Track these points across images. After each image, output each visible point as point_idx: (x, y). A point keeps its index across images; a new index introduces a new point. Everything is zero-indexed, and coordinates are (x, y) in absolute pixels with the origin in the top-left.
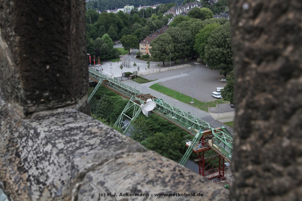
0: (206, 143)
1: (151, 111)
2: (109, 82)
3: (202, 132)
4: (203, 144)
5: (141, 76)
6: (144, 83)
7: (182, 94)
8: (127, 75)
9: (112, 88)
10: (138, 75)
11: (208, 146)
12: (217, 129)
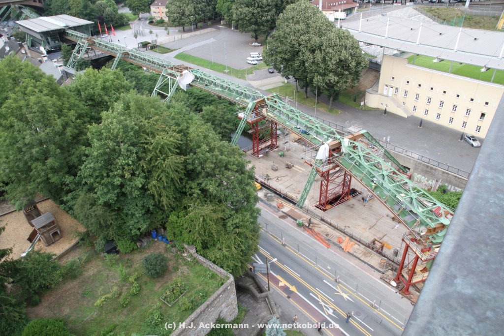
0: (259, 112)
1: (189, 84)
2: (130, 55)
3: (255, 102)
4: (257, 114)
5: (162, 46)
6: (166, 53)
7: (214, 63)
8: (145, 45)
9: (134, 61)
10: (157, 44)
11: (262, 116)
12: (269, 96)
